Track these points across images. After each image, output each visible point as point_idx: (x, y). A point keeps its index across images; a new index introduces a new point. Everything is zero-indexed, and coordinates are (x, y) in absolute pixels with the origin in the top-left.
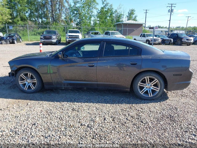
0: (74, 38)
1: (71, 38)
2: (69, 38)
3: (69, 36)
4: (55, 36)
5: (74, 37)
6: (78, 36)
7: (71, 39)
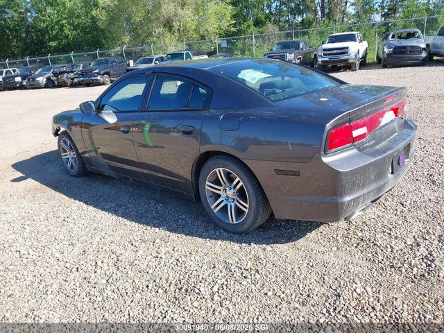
0: (337, 54)
1: (330, 54)
2: (324, 55)
3: (324, 50)
4: (293, 55)
5: (335, 52)
6: (348, 48)
7: (327, 59)
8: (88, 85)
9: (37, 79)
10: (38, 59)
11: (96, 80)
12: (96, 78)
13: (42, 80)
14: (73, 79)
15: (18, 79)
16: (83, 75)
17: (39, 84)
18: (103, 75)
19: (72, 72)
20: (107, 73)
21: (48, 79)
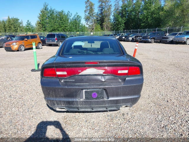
8: (145, 42)
9: (129, 38)
10: (135, 30)
11: (148, 41)
12: (148, 40)
13: (130, 38)
14: (141, 39)
15: (124, 37)
16: (144, 38)
17: (129, 40)
18: (151, 39)
19: (142, 36)
20: (154, 38)
21: (133, 38)
